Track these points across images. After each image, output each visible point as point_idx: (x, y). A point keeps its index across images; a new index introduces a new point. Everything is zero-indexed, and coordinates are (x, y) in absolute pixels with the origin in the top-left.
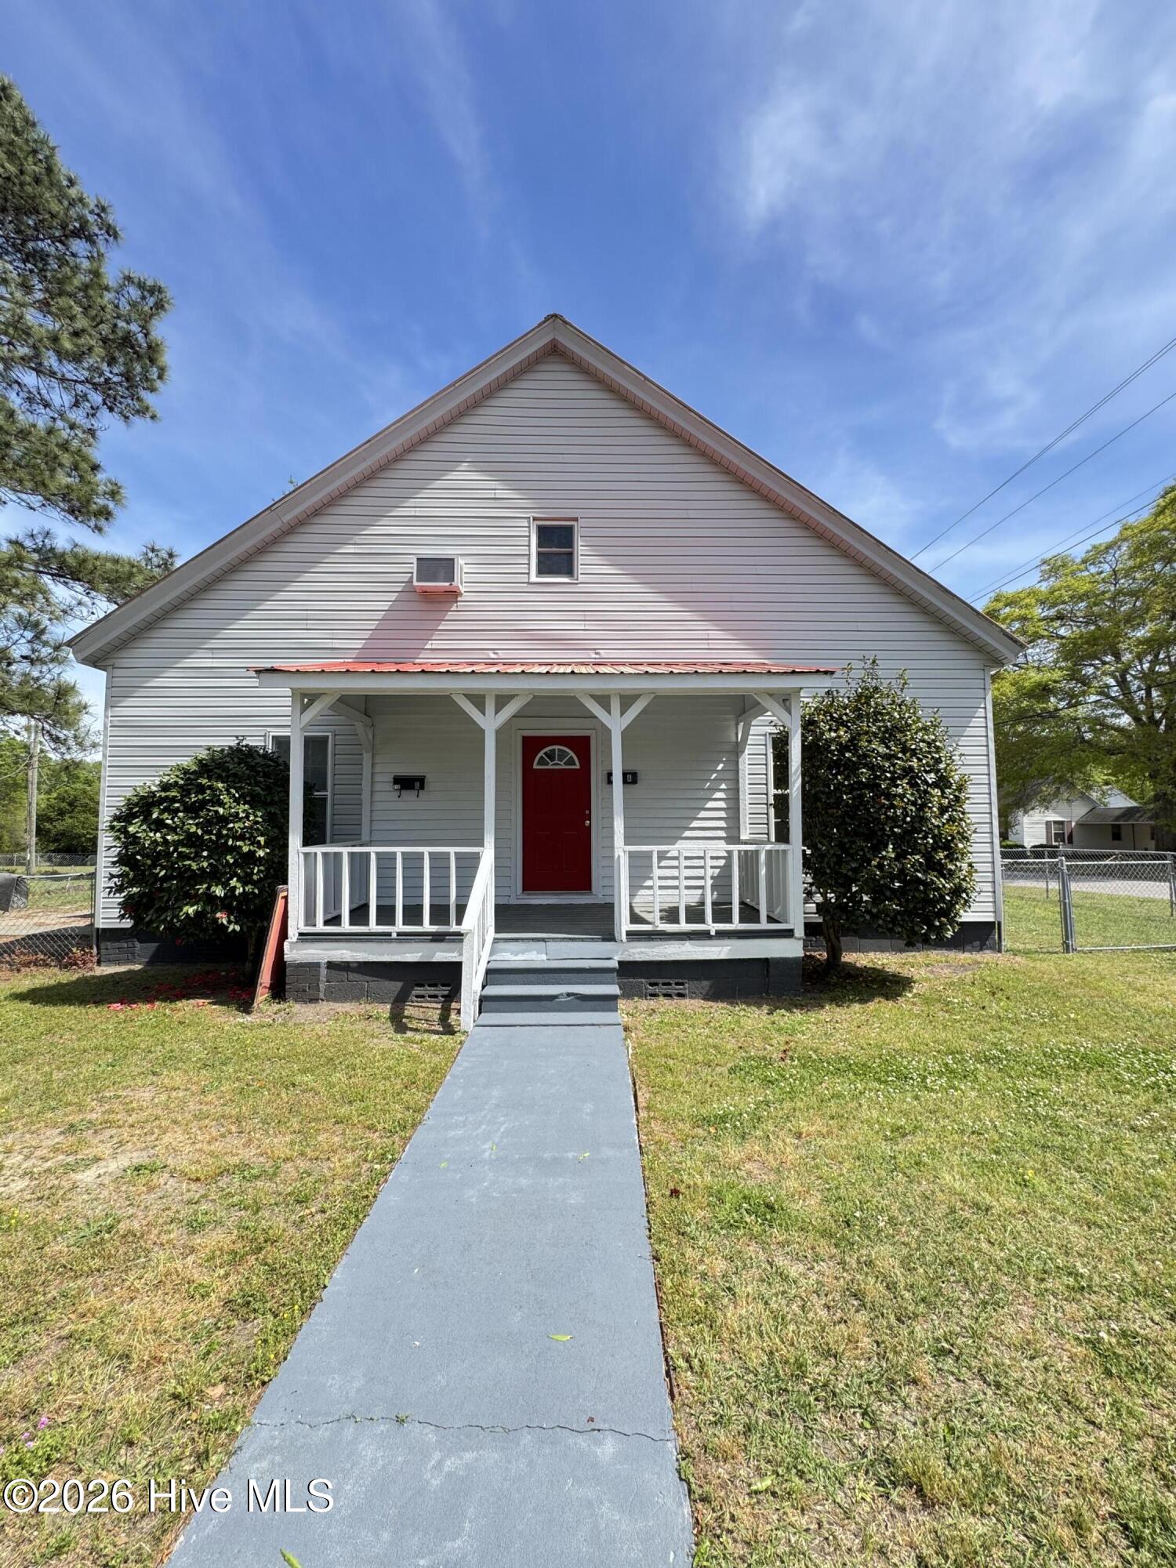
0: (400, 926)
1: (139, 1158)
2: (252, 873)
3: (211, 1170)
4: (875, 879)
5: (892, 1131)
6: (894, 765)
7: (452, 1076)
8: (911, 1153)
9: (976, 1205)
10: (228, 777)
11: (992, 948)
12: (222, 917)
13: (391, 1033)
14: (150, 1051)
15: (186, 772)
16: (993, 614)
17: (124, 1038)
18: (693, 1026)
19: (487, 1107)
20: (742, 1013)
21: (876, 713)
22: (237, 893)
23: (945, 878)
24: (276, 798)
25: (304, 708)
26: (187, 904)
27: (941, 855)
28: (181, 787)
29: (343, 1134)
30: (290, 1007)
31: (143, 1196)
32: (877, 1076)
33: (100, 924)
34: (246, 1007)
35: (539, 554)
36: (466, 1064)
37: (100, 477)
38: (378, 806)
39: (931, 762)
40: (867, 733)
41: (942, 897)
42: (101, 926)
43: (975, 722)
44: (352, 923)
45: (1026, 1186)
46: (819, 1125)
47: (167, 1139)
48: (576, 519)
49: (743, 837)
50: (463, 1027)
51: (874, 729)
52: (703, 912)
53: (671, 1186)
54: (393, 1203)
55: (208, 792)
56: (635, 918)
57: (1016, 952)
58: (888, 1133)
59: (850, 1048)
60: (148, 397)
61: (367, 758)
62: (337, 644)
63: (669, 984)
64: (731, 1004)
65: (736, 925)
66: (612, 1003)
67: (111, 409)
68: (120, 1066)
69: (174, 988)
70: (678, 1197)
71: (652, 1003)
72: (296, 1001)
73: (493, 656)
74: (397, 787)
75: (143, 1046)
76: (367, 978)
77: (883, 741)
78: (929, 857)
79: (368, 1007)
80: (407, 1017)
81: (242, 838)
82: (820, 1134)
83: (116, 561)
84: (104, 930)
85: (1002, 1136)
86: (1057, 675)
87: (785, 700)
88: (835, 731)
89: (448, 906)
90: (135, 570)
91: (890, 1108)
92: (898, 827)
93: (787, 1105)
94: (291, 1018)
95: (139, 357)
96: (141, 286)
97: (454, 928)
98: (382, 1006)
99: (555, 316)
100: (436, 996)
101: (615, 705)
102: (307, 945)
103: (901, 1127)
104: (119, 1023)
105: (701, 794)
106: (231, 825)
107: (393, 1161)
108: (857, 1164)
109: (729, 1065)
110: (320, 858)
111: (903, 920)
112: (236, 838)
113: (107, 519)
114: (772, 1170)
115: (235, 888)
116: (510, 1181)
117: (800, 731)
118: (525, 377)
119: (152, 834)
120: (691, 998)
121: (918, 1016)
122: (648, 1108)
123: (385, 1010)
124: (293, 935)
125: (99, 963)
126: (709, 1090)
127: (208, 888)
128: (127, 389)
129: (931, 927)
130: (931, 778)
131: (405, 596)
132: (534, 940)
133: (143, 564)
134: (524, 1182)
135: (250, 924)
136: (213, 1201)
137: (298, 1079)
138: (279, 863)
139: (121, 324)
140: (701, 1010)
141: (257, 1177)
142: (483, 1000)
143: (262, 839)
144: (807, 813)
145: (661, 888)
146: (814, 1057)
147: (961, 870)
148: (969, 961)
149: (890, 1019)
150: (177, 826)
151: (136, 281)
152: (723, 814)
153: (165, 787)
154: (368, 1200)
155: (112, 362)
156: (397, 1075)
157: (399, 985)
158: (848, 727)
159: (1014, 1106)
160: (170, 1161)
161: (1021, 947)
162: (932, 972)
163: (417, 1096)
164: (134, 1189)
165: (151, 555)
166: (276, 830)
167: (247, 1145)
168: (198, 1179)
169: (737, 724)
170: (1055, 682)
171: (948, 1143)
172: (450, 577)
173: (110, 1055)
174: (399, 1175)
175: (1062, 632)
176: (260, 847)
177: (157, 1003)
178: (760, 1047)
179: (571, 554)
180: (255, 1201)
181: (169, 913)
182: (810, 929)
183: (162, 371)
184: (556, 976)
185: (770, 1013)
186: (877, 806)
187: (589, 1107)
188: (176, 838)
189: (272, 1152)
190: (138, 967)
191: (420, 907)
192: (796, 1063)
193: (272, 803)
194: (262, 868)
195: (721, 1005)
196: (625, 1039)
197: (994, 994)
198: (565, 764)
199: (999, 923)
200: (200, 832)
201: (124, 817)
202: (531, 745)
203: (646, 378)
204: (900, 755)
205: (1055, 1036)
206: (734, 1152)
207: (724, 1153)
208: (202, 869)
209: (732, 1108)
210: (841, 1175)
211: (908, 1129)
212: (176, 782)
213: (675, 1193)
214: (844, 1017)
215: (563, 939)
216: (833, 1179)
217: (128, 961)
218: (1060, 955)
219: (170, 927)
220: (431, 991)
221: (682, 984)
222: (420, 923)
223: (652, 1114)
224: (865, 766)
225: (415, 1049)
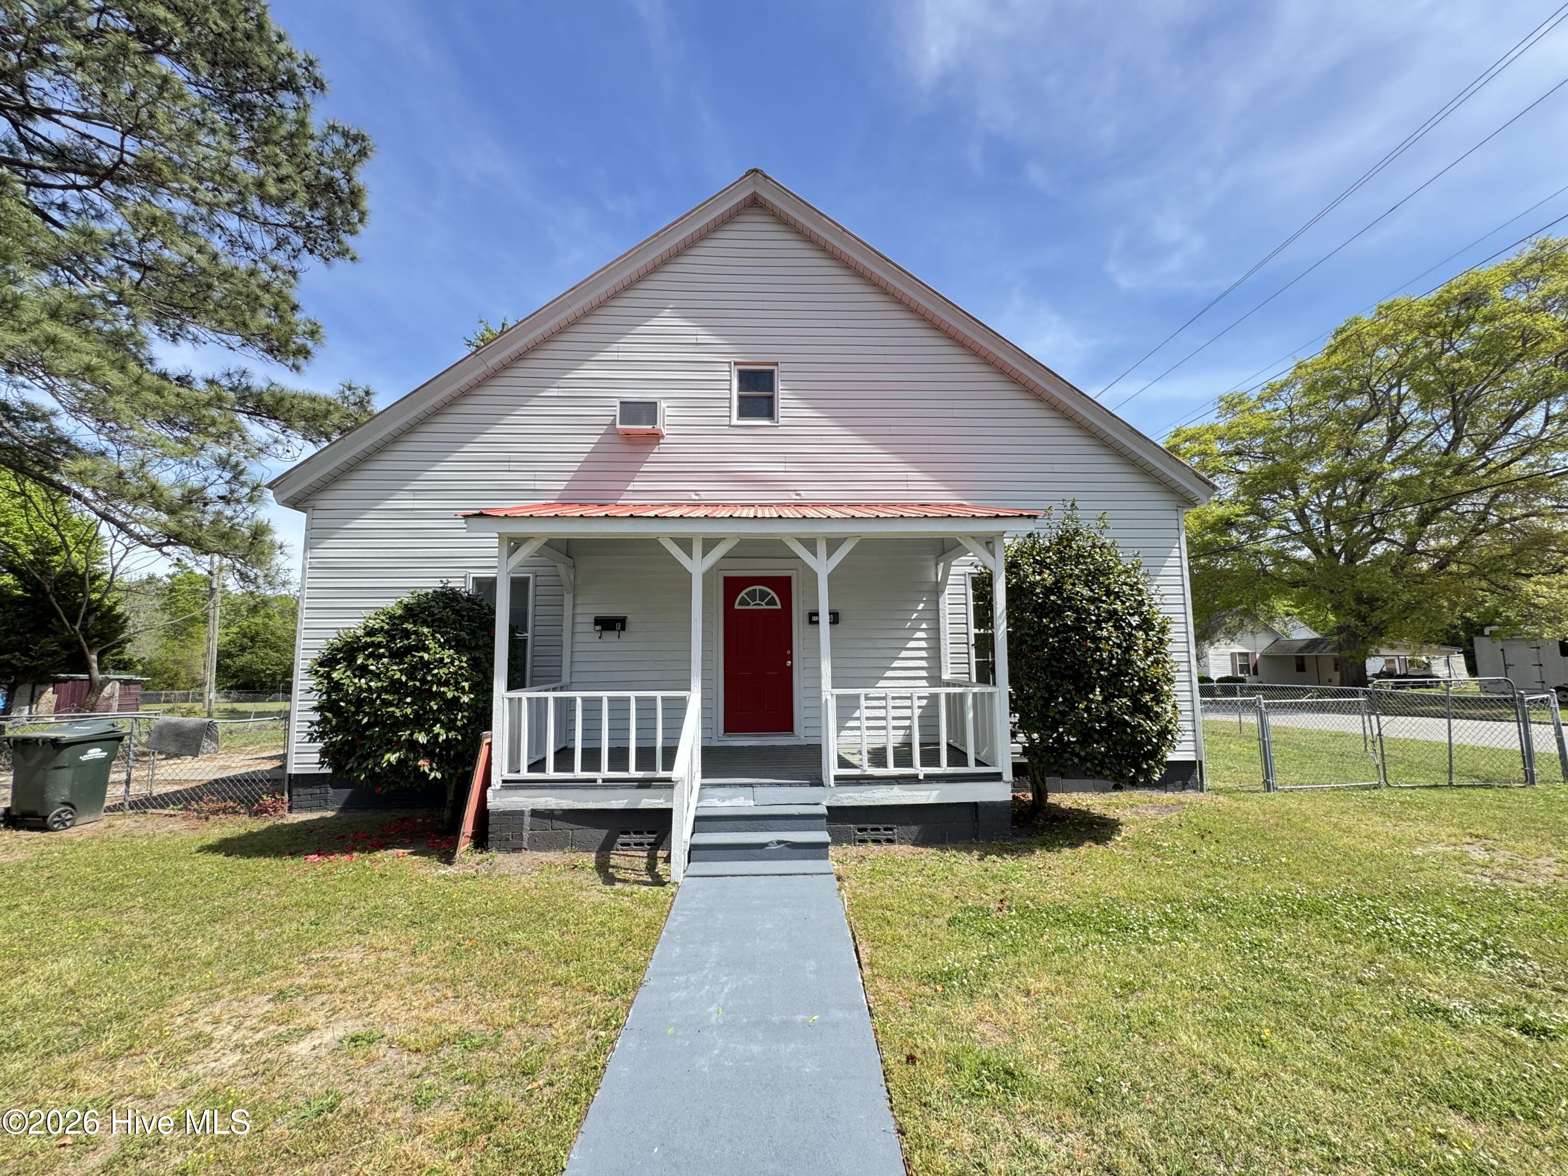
0: (605, 772)
1: (355, 1027)
2: (456, 719)
3: (433, 1039)
4: (1082, 723)
5: (1121, 988)
6: (1098, 608)
7: (668, 932)
8: (1144, 1012)
9: (1217, 1067)
10: (433, 621)
11: (1194, 788)
12: (424, 765)
13: (599, 884)
14: (353, 908)
15: (392, 617)
16: (1174, 448)
17: (324, 893)
18: (905, 874)
19: (708, 966)
20: (953, 860)
21: (1078, 556)
22: (440, 740)
23: (1151, 721)
24: (481, 643)
25: (512, 551)
26: (388, 751)
27: (1148, 698)
28: (387, 632)
29: (563, 997)
30: (492, 856)
31: (363, 1071)
32: (1097, 927)
33: (292, 769)
34: (448, 858)
35: (740, 398)
36: (680, 919)
37: (298, 317)
38: (578, 647)
39: (1135, 605)
40: (1070, 576)
41: (1149, 740)
42: (293, 772)
43: (1170, 562)
44: (556, 769)
45: (1264, 1047)
46: (1046, 982)
47: (382, 1005)
48: (776, 364)
49: (946, 676)
50: (674, 878)
51: (1077, 572)
52: (910, 754)
53: (907, 1051)
54: (623, 1075)
55: (413, 637)
56: (843, 763)
57: (1218, 791)
58: (1118, 990)
59: (1066, 897)
60: (347, 239)
61: (568, 599)
62: (539, 485)
63: (878, 830)
64: (941, 849)
65: (944, 768)
66: (823, 851)
67: (311, 252)
68: (324, 924)
69: (369, 837)
70: (914, 1063)
71: (861, 849)
72: (499, 850)
73: (694, 497)
74: (598, 628)
75: (345, 902)
76: (572, 826)
77: (1086, 584)
78: (1135, 698)
79: (573, 856)
80: (613, 867)
81: (446, 683)
82: (1048, 991)
83: (313, 399)
84: (296, 775)
85: (1232, 991)
86: (1239, 509)
87: (989, 543)
88: (1040, 574)
89: (654, 749)
90: (332, 408)
91: (1115, 962)
92: (1105, 670)
93: (1011, 959)
94: (494, 868)
95: (341, 202)
96: (345, 134)
97: (661, 774)
98: (586, 854)
99: (756, 171)
100: (642, 844)
101: (822, 548)
102: (511, 792)
103: (1130, 983)
104: (318, 876)
105: (902, 634)
106: (436, 671)
107: (617, 1027)
108: (1091, 1024)
109: (947, 916)
110: (525, 704)
111: (1111, 763)
112: (440, 684)
113: (306, 358)
114: (1005, 1031)
115: (439, 734)
116: (740, 1048)
117: (1004, 573)
118: (728, 227)
119: (356, 680)
120: (901, 843)
121: (1131, 861)
122: (871, 964)
123: (589, 859)
124: (496, 781)
125: (290, 810)
126: (929, 943)
127: (411, 735)
128: (328, 232)
129: (1139, 770)
130: (1135, 620)
131: (609, 438)
132: (741, 785)
133: (340, 401)
134: (755, 1049)
135: (452, 771)
136: (435, 1074)
137: (510, 936)
138: (484, 708)
139: (324, 170)
140: (911, 856)
141: (478, 1047)
142: (694, 848)
143: (466, 685)
144: (1013, 655)
145: (868, 728)
146: (1031, 906)
147: (1166, 712)
148: (1173, 801)
149: (1103, 866)
150: (381, 672)
151: (340, 130)
152: (924, 654)
153: (371, 632)
154: (599, 1071)
155: (314, 206)
156: (611, 931)
157: (604, 832)
158: (1051, 570)
159: (1239, 958)
160: (387, 1030)
161: (1222, 785)
162: (1137, 813)
163: (634, 955)
164: (352, 1062)
165: (347, 393)
166: (481, 675)
167: (465, 1011)
168: (418, 1050)
169: (937, 564)
170: (1237, 515)
171: (1179, 999)
172: (653, 421)
173: (312, 912)
174: (626, 1043)
175: (1241, 467)
176: (464, 692)
177: (355, 854)
178: (977, 896)
179: (772, 397)
180: (480, 1075)
181: (371, 761)
182: (1018, 769)
183: (363, 214)
184: (765, 822)
185: (981, 859)
186: (1083, 649)
187: (811, 965)
188: (380, 684)
189: (492, 1018)
190: (330, 814)
191: (626, 750)
192: (1014, 913)
193: (477, 647)
194: (466, 714)
195: (931, 851)
196: (840, 890)
197: (1203, 837)
198: (767, 604)
199: (1200, 762)
200: (404, 678)
201: (328, 662)
202: (733, 586)
203: (844, 230)
204: (1104, 598)
205: (1270, 882)
206: (965, 1013)
207: (954, 1013)
208: (406, 716)
209: (957, 965)
210: (1076, 1037)
211: (1138, 984)
212: (382, 628)
213: (911, 1059)
214: (1056, 863)
215: (771, 785)
216: (1069, 1041)
217: (320, 808)
218: (1262, 794)
219: (372, 776)
220: (637, 838)
221: (891, 829)
222: (626, 769)
223: (876, 972)
224: (1070, 608)
225: (626, 903)
